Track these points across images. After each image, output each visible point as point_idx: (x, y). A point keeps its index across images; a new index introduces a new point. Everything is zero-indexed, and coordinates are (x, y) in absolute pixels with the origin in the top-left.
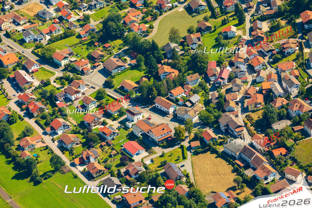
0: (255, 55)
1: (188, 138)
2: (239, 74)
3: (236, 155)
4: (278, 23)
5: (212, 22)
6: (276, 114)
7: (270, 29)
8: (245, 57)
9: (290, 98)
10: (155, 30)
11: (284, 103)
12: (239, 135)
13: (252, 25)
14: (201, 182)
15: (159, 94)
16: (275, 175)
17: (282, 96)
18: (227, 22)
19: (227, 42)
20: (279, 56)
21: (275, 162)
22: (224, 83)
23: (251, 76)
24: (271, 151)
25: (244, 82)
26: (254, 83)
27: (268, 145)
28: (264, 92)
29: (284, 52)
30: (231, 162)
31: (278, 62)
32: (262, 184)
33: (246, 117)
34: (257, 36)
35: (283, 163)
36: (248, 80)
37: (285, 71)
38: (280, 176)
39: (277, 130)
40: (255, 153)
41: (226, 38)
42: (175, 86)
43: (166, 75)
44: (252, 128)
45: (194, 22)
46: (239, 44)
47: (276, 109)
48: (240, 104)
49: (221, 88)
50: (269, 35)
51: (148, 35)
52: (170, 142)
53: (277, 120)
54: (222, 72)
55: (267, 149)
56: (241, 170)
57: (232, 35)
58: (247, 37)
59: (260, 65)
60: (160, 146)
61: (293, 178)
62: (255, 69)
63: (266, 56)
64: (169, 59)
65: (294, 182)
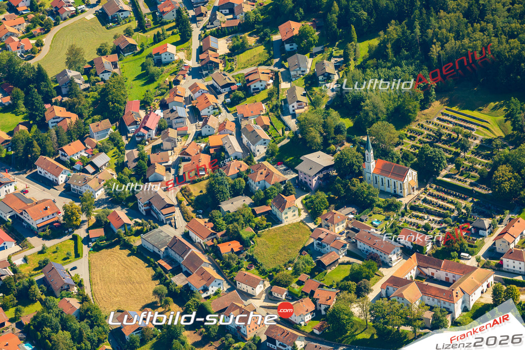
0: (203, 92)
1: (87, 223)
2: (174, 121)
3: (159, 252)
4: (243, 42)
5: (138, 37)
6: (228, 186)
7: (230, 50)
8: (187, 95)
9: (252, 161)
10: (45, 50)
11: (242, 169)
12: (167, 220)
13: (201, 44)
14: (102, 294)
15: (44, 152)
16: (219, 284)
17: (239, 158)
18: (162, 37)
19: (160, 70)
20: (241, 94)
21: (223, 263)
22: (149, 135)
23: (193, 126)
24: (217, 246)
25: (182, 135)
26: (199, 136)
27: (213, 237)
28: (212, 151)
29: (250, 86)
30: (152, 262)
31: (238, 104)
32: (198, 298)
33: (181, 191)
34: (207, 61)
35: (234, 265)
36: (188, 132)
37: (248, 117)
38: (229, 287)
39: (229, 212)
40: (190, 249)
41: (159, 63)
42: (71, 140)
43: (57, 122)
44: (190, 209)
45: (108, 36)
46: (178, 73)
47: (228, 178)
48: (173, 171)
49: (145, 143)
50: (228, 60)
51: (33, 57)
52: (56, 230)
53: (230, 196)
54: (147, 118)
55: (210, 243)
56: (167, 275)
57: (168, 59)
58: (192, 63)
59: (208, 108)
60: (39, 237)
61: (249, 289)
62: (201, 114)
63: (220, 93)
64: (63, 96)
65: (251, 296)
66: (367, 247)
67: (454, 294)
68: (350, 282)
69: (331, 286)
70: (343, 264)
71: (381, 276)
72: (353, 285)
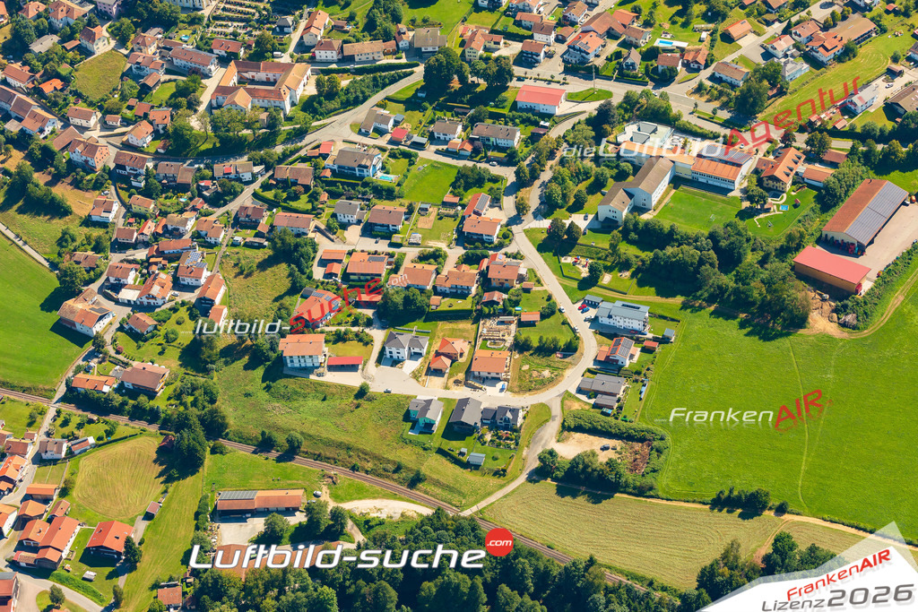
6: (32, 28)
11: (40, 10)
16: (53, 123)
21: (49, 103)
24: (39, 87)
27: (32, 79)
32: (38, 140)
35: (61, 102)
38: (63, 124)
39: (40, 52)
40: (14, 95)
47: (30, 20)
53: (36, 37)
55: (30, 85)
61: (84, 123)
65: (87, 129)
66: (184, 62)
67: (283, 93)
68: (180, 99)
69: (160, 106)
70: (165, 82)
71: (205, 87)
72: (183, 100)
